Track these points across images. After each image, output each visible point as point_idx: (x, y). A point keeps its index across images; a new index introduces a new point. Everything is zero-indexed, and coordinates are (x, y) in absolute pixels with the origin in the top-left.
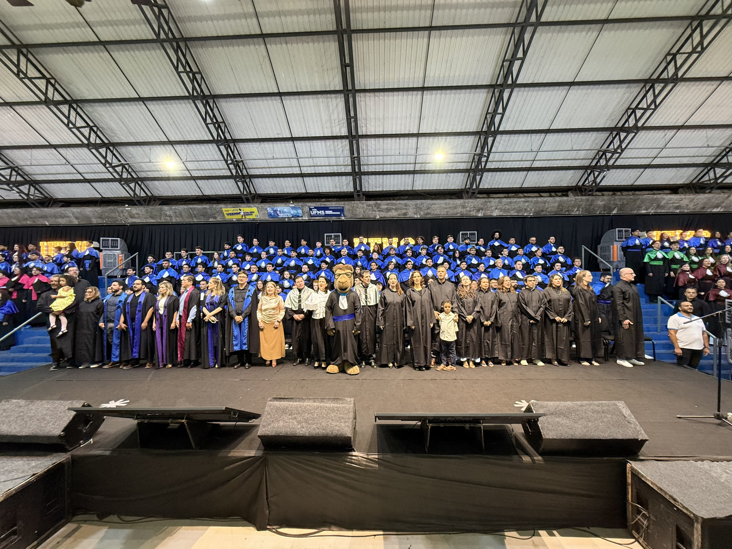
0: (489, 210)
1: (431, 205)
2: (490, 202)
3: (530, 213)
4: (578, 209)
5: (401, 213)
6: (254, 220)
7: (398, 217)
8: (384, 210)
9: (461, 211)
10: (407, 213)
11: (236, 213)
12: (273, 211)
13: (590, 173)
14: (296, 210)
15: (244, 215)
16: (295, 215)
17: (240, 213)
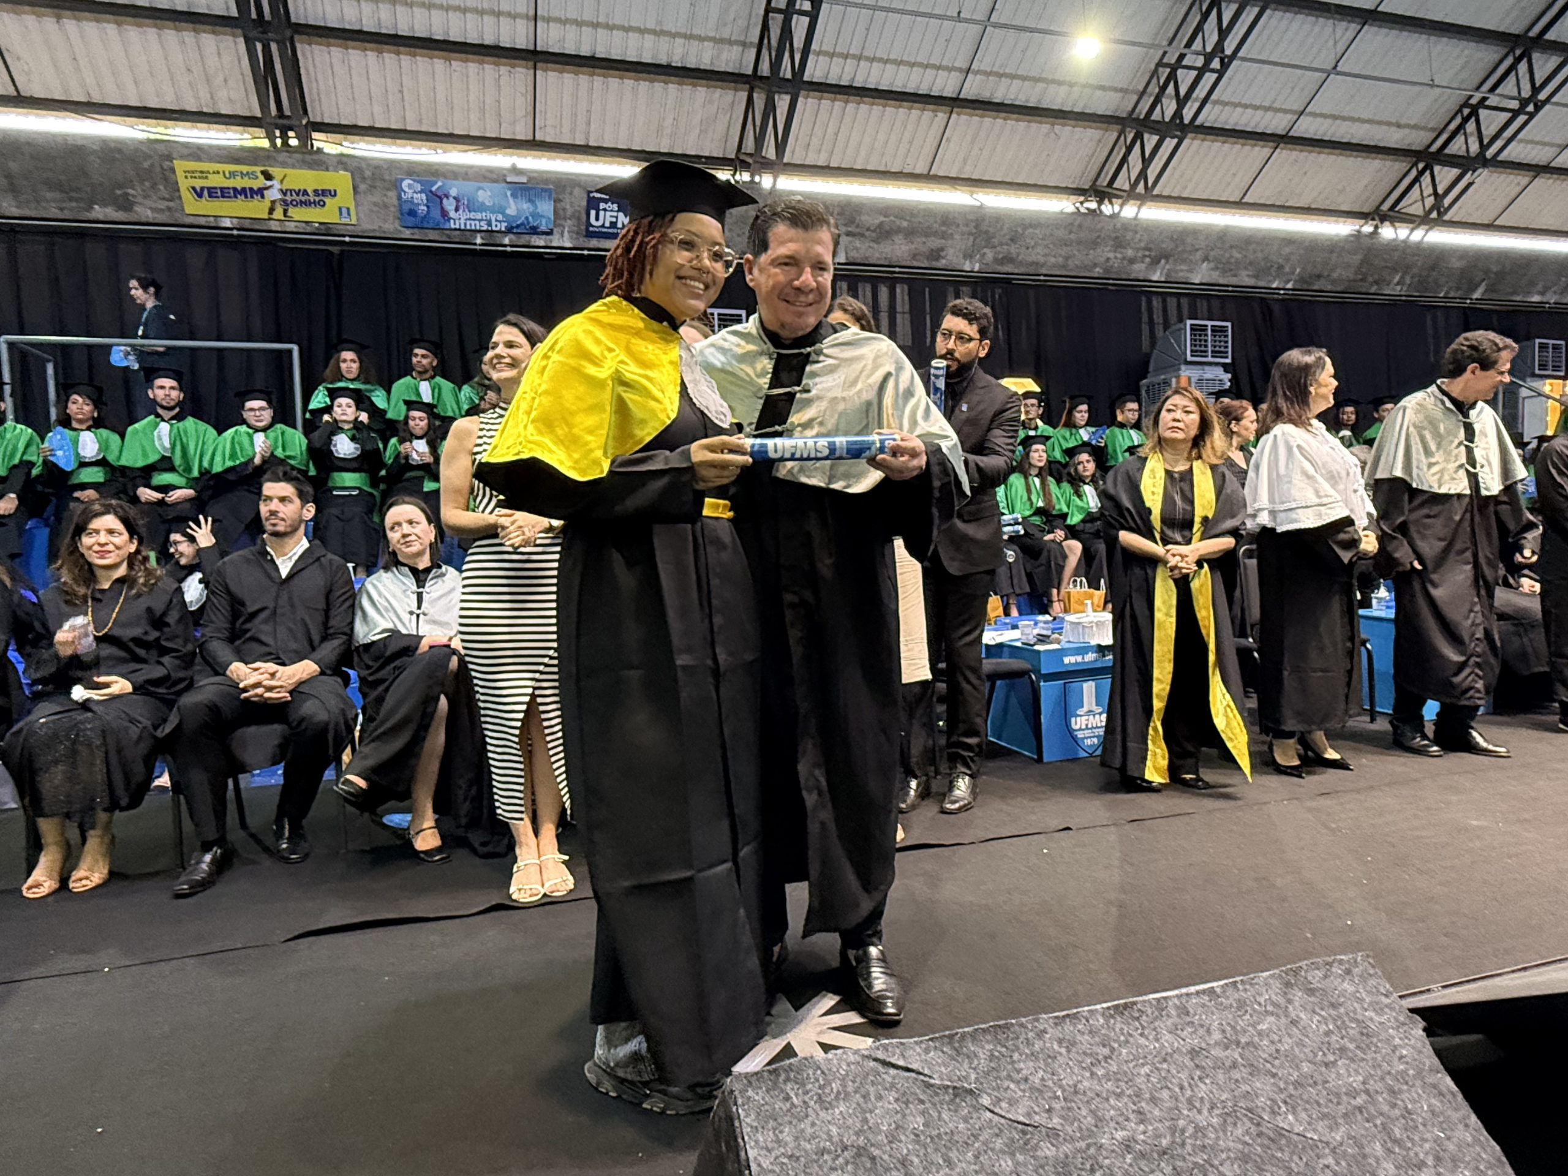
0: (1184, 261)
3: (1288, 282)
4: (1402, 278)
5: (924, 249)
6: (326, 228)
7: (908, 263)
8: (867, 234)
9: (1108, 259)
10: (942, 249)
11: (244, 190)
12: (424, 196)
13: (1421, 173)
14: (530, 201)
15: (285, 201)
16: (522, 224)
17: (265, 192)
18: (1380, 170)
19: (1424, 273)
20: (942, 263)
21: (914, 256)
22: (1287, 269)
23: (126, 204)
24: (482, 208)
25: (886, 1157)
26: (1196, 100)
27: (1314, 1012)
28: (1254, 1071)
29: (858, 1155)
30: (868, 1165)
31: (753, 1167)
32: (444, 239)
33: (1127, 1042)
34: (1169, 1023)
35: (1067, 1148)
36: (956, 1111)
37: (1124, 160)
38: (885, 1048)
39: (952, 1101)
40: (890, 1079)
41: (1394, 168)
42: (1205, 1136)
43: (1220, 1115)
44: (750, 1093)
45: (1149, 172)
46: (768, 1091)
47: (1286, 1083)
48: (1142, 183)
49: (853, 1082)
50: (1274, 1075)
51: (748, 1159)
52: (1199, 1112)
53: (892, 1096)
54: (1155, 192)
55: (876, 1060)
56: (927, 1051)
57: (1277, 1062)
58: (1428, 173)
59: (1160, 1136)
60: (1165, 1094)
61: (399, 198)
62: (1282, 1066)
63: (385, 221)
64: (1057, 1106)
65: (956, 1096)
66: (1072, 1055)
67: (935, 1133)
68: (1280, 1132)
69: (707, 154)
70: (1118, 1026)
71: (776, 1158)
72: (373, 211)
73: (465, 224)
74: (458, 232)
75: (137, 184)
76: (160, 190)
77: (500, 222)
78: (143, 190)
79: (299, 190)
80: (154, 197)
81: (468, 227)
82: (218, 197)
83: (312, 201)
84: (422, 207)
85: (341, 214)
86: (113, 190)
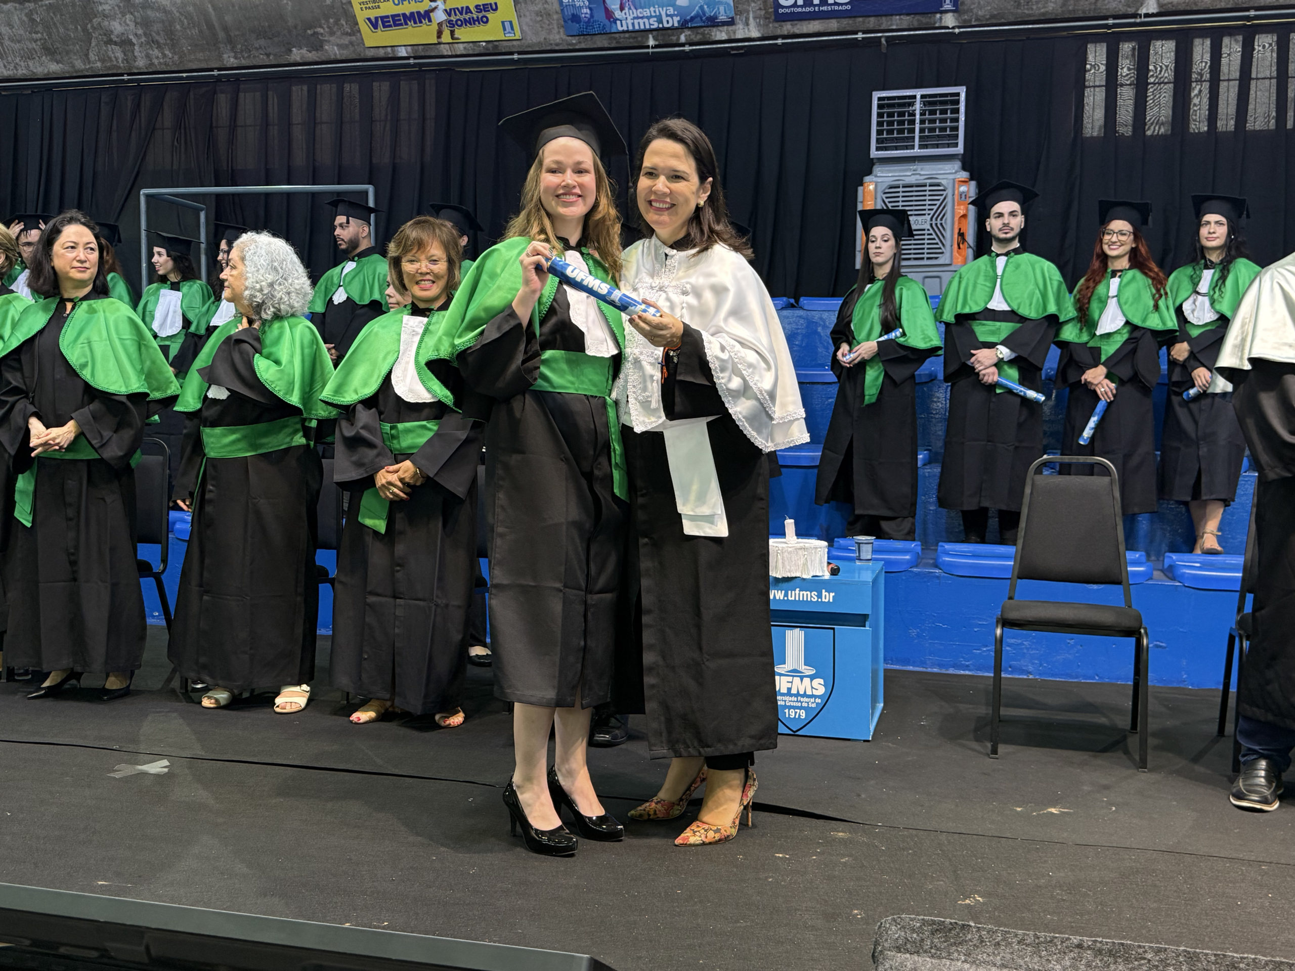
6: (494, 48)
11: (412, 14)
15: (450, 22)
16: (697, 16)
17: (431, 14)
23: (317, 44)
32: (613, 45)
61: (561, 3)
63: (550, 30)
72: (536, 22)
73: (633, 24)
74: (627, 35)
75: (323, 22)
76: (343, 25)
77: (671, 16)
78: (329, 27)
79: (462, 8)
80: (339, 33)
81: (637, 27)
82: (390, 26)
83: (476, 18)
84: (584, 10)
85: (504, 29)
86: (305, 31)
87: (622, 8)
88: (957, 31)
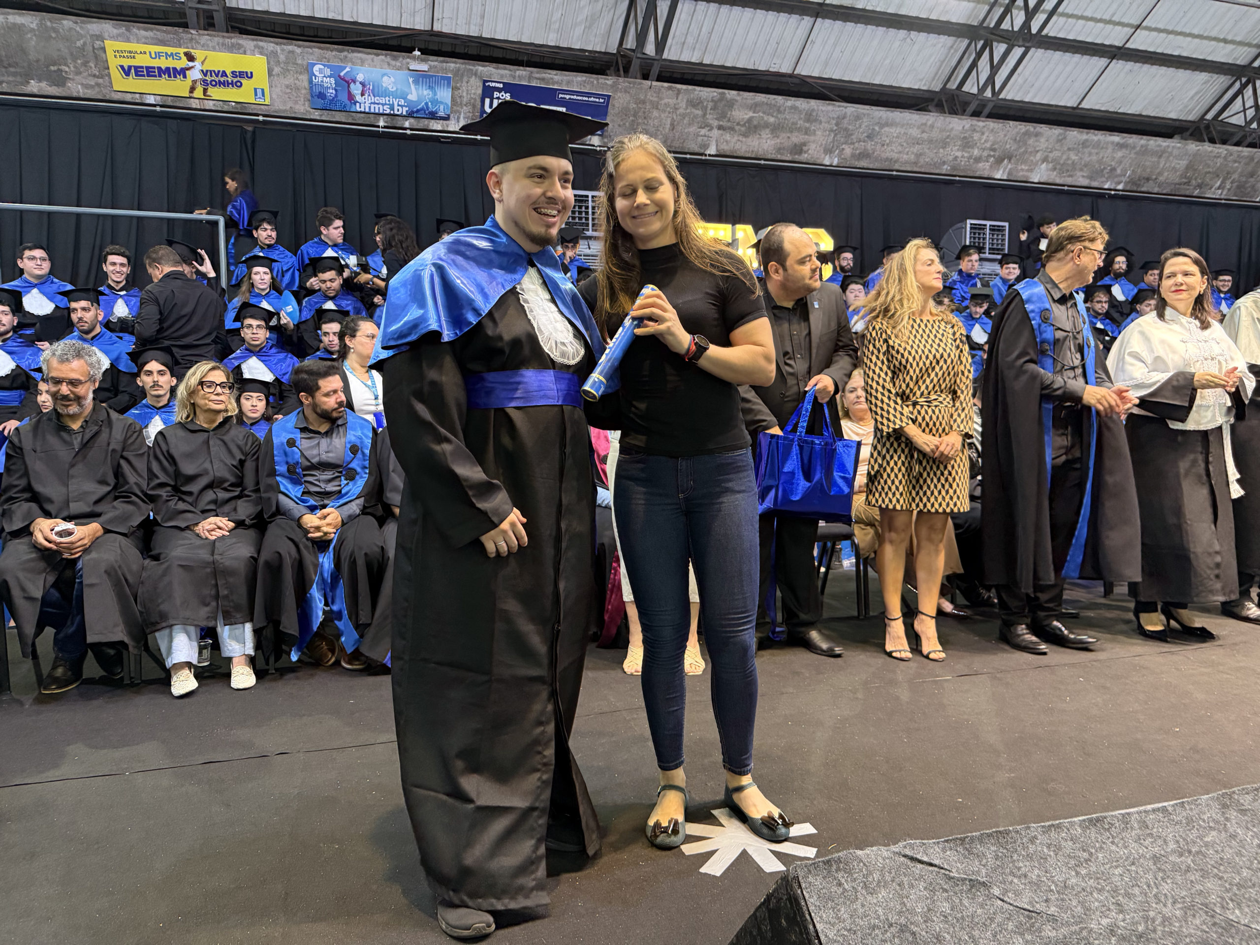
0: (1024, 162)
1: (882, 126)
2: (1037, 135)
3: (1119, 183)
4: (1222, 182)
5: (787, 144)
6: (242, 108)
7: (773, 157)
8: (737, 128)
9: (956, 157)
10: (804, 144)
11: (168, 69)
12: (333, 80)
13: (1244, 86)
14: (430, 88)
15: (204, 81)
16: (422, 109)
17: (187, 72)
18: (1208, 81)
19: (1244, 179)
20: (804, 157)
21: (779, 150)
22: (1119, 171)
23: (59, 79)
24: (386, 93)
25: (924, 933)
26: (1044, 11)
27: (1248, 828)
28: (1205, 874)
29: (902, 931)
30: (911, 939)
31: (822, 938)
32: (350, 121)
33: (1101, 848)
34: (1133, 834)
35: (1064, 931)
36: (972, 899)
37: (974, 65)
38: (912, 846)
39: (970, 890)
40: (918, 872)
41: (1220, 81)
42: (1171, 924)
43: (1182, 909)
44: (811, 879)
45: (996, 78)
46: (824, 878)
47: (1230, 884)
48: (989, 89)
49: (890, 873)
50: (1221, 878)
51: (816, 931)
52: (1165, 906)
53: (922, 885)
54: (1001, 96)
55: (905, 856)
56: (944, 850)
57: (1222, 868)
58: (1250, 87)
59: (1137, 923)
60: (1136, 891)
61: (311, 82)
62: (1225, 872)
63: (296, 102)
64: (1053, 898)
65: (972, 887)
66: (1059, 857)
67: (960, 915)
68: (1230, 924)
69: (590, 49)
70: (1093, 835)
71: (838, 931)
72: (287, 93)
73: (370, 108)
74: (362, 115)
75: (70, 61)
76: (91, 67)
77: (402, 106)
78: (75, 67)
79: (219, 71)
80: (86, 74)
81: (372, 111)
82: (144, 76)
83: (230, 81)
84: (331, 91)
85: (256, 94)
86: (48, 66)
87: (362, 95)
88: (598, 149)
